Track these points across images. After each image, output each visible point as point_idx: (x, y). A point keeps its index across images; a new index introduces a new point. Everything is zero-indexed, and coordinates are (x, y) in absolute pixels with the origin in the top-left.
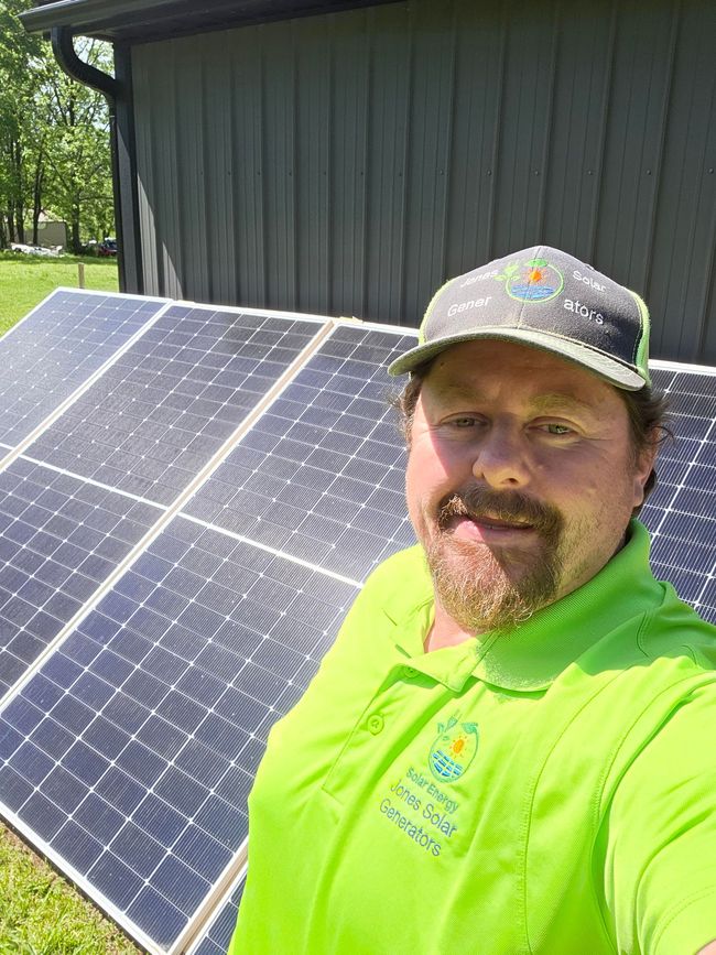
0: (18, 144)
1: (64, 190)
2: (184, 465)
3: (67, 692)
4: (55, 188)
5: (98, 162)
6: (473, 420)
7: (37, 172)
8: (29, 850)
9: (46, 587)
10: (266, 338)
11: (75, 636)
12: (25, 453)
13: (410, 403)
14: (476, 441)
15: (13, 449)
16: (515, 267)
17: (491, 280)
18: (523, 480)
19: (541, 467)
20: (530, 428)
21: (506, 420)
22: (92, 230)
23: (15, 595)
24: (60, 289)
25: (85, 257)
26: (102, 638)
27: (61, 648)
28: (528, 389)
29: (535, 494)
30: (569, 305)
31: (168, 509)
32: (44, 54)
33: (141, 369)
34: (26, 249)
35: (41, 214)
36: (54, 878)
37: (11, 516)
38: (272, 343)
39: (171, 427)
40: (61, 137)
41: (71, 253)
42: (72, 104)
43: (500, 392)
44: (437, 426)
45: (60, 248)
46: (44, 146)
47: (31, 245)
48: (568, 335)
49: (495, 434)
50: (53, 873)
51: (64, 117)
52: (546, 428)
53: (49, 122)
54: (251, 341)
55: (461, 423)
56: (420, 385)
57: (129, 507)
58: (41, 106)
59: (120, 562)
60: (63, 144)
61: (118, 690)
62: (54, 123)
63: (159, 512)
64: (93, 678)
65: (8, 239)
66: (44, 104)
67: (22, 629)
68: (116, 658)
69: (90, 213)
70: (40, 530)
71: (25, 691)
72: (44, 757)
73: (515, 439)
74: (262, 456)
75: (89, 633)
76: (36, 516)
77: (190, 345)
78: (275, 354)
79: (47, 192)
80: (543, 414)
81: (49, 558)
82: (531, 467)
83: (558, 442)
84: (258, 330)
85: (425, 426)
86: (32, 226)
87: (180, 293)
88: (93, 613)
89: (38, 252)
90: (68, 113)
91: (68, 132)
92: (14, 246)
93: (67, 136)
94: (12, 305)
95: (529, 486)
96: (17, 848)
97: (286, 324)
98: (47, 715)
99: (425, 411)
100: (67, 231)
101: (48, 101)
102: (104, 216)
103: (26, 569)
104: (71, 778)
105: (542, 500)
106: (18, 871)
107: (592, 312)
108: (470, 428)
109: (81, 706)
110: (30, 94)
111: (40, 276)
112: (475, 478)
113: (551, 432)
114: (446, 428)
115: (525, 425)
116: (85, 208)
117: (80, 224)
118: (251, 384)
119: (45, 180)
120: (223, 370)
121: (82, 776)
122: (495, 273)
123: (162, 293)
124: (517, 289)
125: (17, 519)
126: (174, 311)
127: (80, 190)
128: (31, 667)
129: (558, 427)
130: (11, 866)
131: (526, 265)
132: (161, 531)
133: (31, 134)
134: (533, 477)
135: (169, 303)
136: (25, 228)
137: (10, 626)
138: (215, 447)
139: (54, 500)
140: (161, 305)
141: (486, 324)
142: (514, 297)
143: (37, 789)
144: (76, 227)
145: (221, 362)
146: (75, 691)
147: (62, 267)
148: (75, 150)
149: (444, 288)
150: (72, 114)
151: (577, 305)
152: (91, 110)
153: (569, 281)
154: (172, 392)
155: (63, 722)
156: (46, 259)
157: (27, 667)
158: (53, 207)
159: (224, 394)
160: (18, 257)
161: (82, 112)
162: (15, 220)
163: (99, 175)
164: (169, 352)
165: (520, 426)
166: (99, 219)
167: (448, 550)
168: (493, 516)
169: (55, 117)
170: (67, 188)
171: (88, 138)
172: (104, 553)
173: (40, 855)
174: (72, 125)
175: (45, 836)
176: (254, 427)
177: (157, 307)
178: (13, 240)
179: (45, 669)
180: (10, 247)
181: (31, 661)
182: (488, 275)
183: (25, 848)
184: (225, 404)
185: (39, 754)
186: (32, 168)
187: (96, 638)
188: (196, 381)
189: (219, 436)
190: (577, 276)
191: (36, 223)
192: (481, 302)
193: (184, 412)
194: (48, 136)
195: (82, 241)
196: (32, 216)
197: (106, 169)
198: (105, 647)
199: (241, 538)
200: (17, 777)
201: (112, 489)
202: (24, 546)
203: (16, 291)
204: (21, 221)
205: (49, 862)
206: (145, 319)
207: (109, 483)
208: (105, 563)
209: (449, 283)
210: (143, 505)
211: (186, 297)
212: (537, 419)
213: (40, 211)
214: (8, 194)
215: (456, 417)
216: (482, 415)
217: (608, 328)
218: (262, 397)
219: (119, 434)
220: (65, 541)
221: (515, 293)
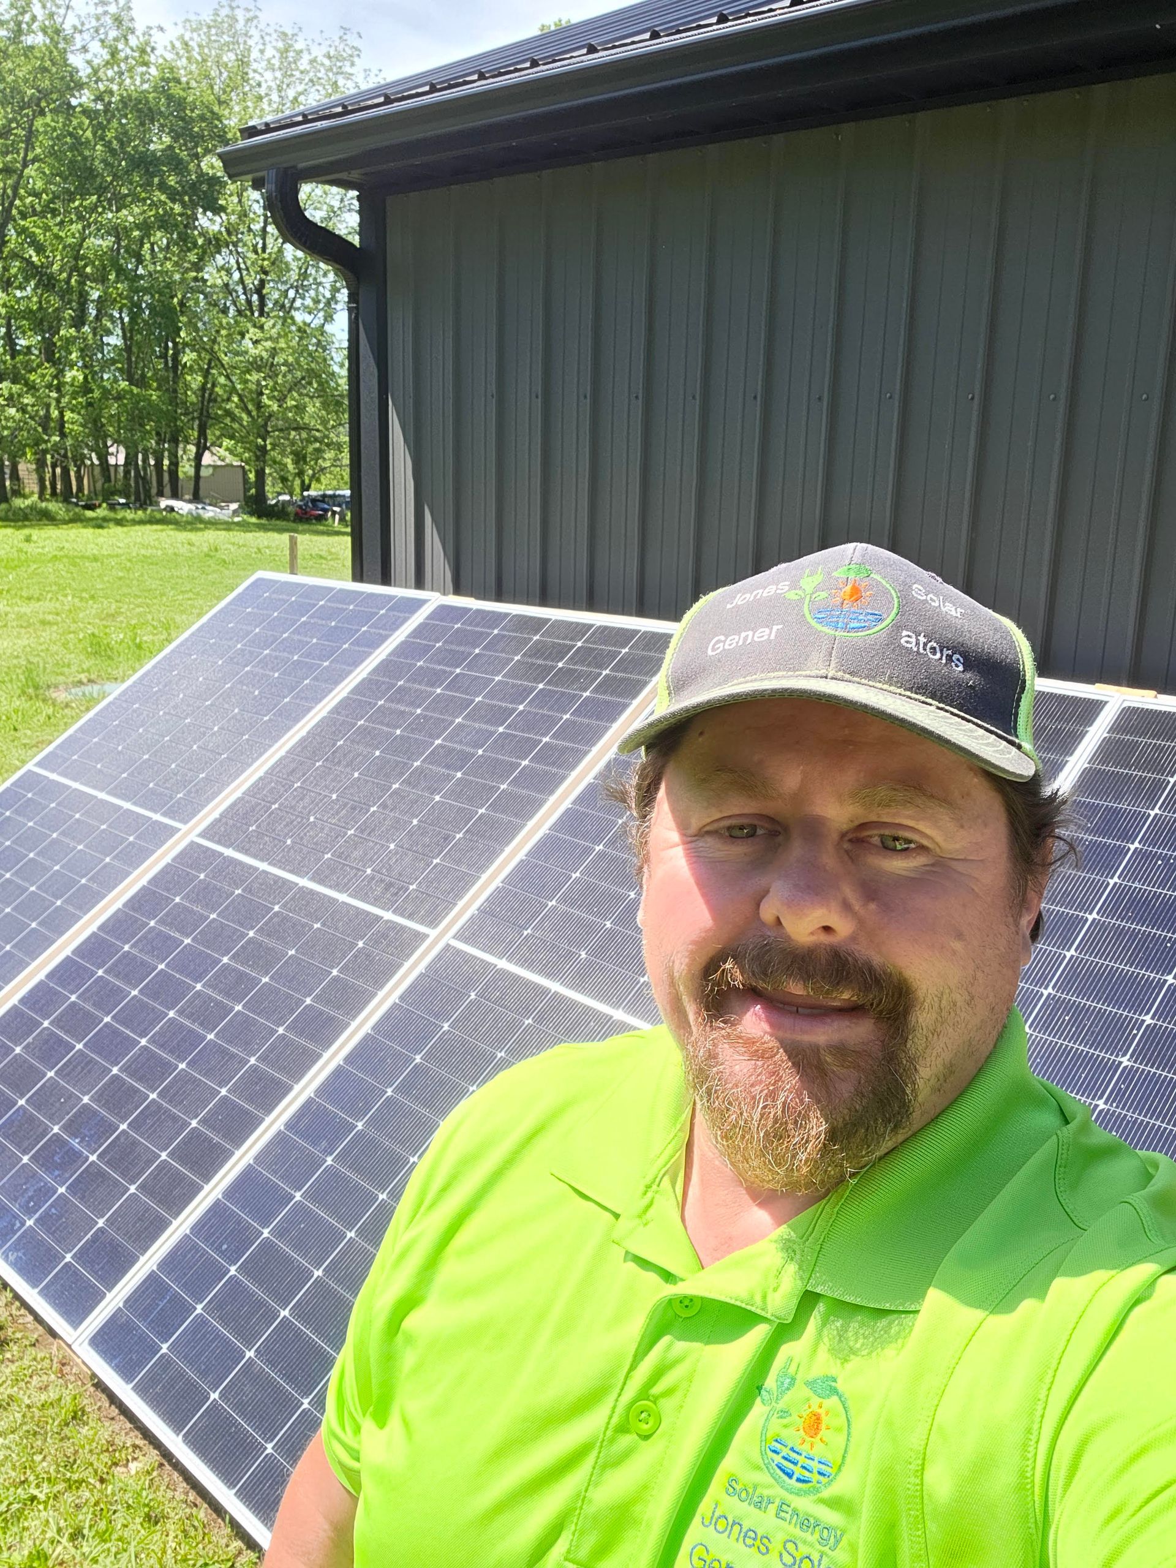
0: (175, 344)
1: (244, 416)
2: (458, 862)
3: (266, 1233)
4: (228, 413)
5: (299, 374)
6: (754, 828)
7: (203, 388)
8: (199, 1501)
9: (233, 1056)
10: (592, 657)
11: (280, 1139)
12: (203, 835)
13: (647, 797)
14: (761, 863)
15: (184, 828)
16: (818, 578)
17: (778, 598)
18: (844, 928)
19: (872, 906)
20: (850, 841)
21: (813, 829)
22: (284, 480)
23: (182, 1066)
24: (261, 574)
25: (274, 522)
26: (324, 1144)
27: (256, 1158)
28: (850, 776)
29: (865, 951)
30: (908, 640)
31: (433, 933)
32: (223, 209)
33: (388, 705)
34: (183, 507)
35: (207, 454)
36: (240, 1553)
37: (177, 935)
38: (602, 666)
39: (437, 798)
40: (243, 335)
41: (251, 514)
42: (262, 283)
43: (802, 780)
44: (694, 837)
45: (234, 506)
46: (216, 347)
47: (190, 501)
48: (910, 689)
49: (797, 850)
50: (238, 1544)
51: (249, 302)
52: (876, 840)
53: (225, 311)
54: (567, 663)
55: (734, 832)
56: (663, 766)
57: (370, 926)
58: (213, 286)
59: (354, 1017)
60: (247, 343)
61: (351, 1234)
62: (232, 312)
63: (420, 937)
64: (308, 1212)
65: (154, 491)
66: (219, 282)
67: (194, 1123)
68: (347, 1180)
69: (283, 453)
70: (225, 960)
71: (198, 1228)
72: (228, 1342)
73: (829, 859)
74: (588, 851)
75: (304, 1135)
76: (218, 938)
77: (469, 667)
78: (607, 685)
79: (217, 419)
80: (874, 818)
81: (238, 1008)
82: (857, 907)
83: (898, 865)
84: (579, 644)
85: (675, 836)
86: (191, 472)
87: (450, 585)
88: (309, 1102)
89: (201, 512)
90: (255, 297)
91: (255, 326)
92: (164, 503)
93: (253, 333)
94: (162, 595)
95: (853, 938)
96: (179, 1496)
97: (625, 636)
98: (233, 1270)
99: (673, 810)
100: (246, 480)
101: (225, 279)
102: (304, 458)
103: (201, 1024)
104: (271, 1382)
105: (877, 960)
106: (181, 1536)
107: (945, 652)
108: (750, 840)
109: (289, 1260)
110: (198, 267)
111: (206, 550)
112: (763, 924)
113: (886, 848)
114: (710, 841)
115: (843, 835)
116: (274, 446)
117: (267, 471)
118: (569, 731)
119: (215, 401)
120: (521, 707)
121: (290, 1379)
122: (784, 586)
123: (419, 584)
124: (825, 614)
125: (187, 941)
126: (444, 612)
127: (270, 416)
128: (207, 1188)
129: (896, 839)
130: (170, 1526)
131: (835, 574)
132: (421, 968)
133: (197, 330)
134: (861, 922)
135: (434, 599)
136: (181, 475)
137: (175, 1118)
138: (507, 834)
139: (248, 913)
140: (421, 603)
141: (775, 670)
142: (819, 627)
143: (214, 1396)
144: (261, 474)
145: (520, 695)
146: (279, 1232)
147: (239, 536)
148: (264, 354)
149: (697, 607)
150: (262, 299)
151: (922, 639)
152: (292, 293)
153: (907, 603)
154: (438, 742)
155: (260, 1284)
156: (213, 524)
157: (201, 1188)
158: (226, 442)
159: (523, 748)
160: (169, 519)
161: (276, 295)
162: (166, 462)
163: (301, 394)
164: (435, 678)
165: (835, 836)
166: (296, 462)
167: (726, 1051)
168: (796, 988)
169: (234, 303)
170: (249, 413)
171: (286, 335)
172: (328, 1002)
173: (218, 1509)
174: (261, 314)
175: (228, 1477)
176: (574, 802)
177: (415, 605)
178: (161, 494)
179: (231, 1192)
180: (158, 504)
181: (207, 1178)
182: (772, 589)
183: (192, 1496)
184: (525, 763)
185: (218, 1336)
186: (195, 381)
187: (314, 1143)
188: (477, 725)
189: (516, 815)
190: (918, 592)
191: (198, 466)
192: (763, 634)
193: (459, 775)
194: (224, 332)
195: (270, 496)
196: (192, 455)
197: (310, 383)
198: (329, 1160)
199: (555, 986)
200: (182, 1374)
201: (343, 897)
202: (199, 987)
203: (168, 574)
204: (175, 463)
205: (234, 1524)
206: (395, 626)
207: (336, 887)
208: (331, 1019)
209: (704, 601)
210: (393, 926)
211: (458, 590)
212: (863, 826)
213: (206, 448)
214: (158, 422)
215: (727, 823)
216: (770, 819)
217: (971, 678)
218: (586, 753)
219: (354, 808)
220: (265, 980)
221: (820, 620)
